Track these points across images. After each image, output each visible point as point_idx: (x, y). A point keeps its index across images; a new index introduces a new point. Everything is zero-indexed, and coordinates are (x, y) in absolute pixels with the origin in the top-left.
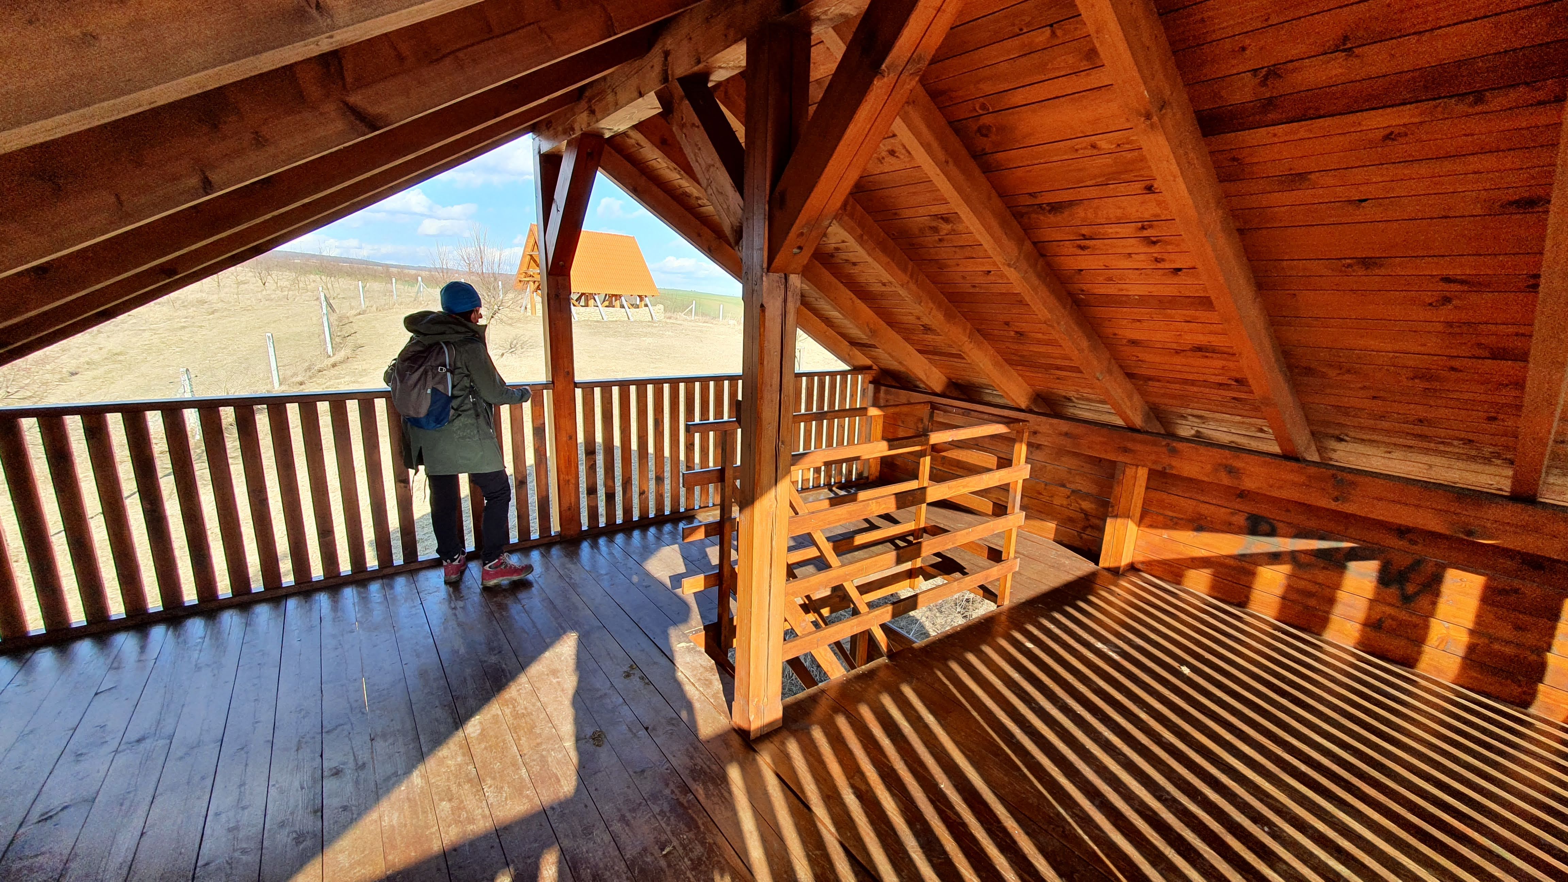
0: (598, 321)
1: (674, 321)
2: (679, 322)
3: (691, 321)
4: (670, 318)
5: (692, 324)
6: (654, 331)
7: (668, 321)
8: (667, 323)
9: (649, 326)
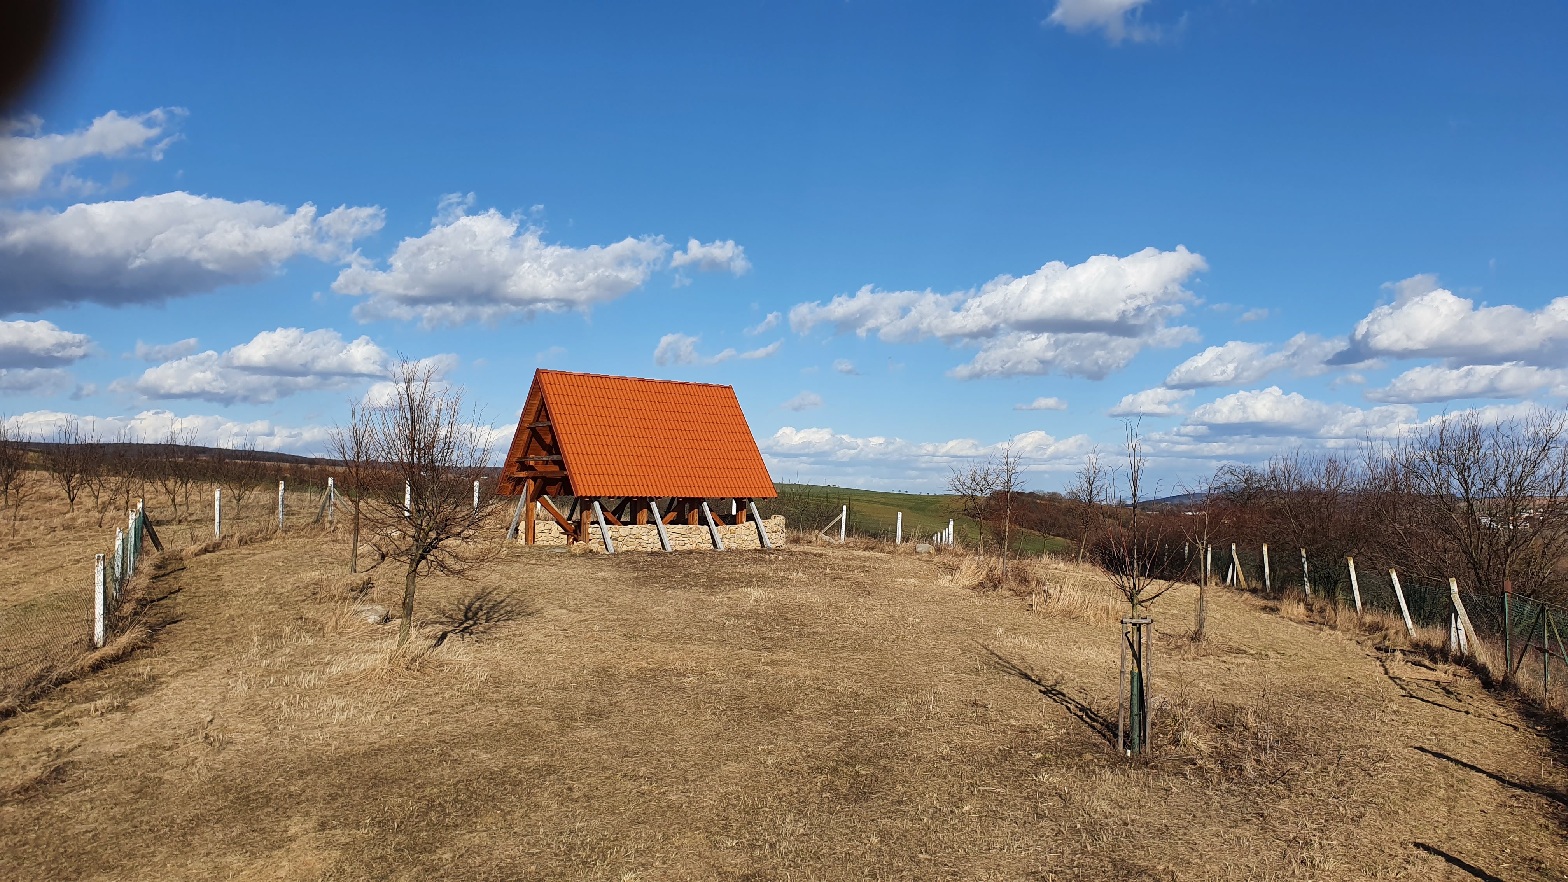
0: (652, 554)
1: (806, 548)
2: (817, 550)
3: (840, 546)
4: (796, 541)
5: (844, 553)
6: (768, 570)
7: (794, 548)
8: (792, 554)
9: (756, 561)
